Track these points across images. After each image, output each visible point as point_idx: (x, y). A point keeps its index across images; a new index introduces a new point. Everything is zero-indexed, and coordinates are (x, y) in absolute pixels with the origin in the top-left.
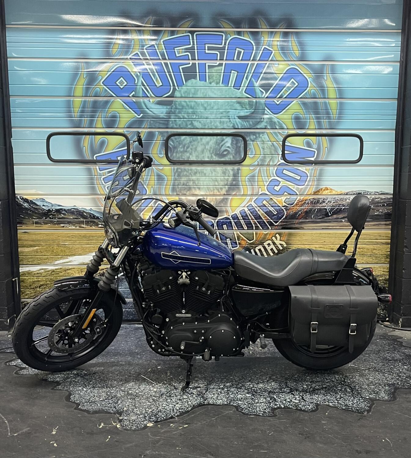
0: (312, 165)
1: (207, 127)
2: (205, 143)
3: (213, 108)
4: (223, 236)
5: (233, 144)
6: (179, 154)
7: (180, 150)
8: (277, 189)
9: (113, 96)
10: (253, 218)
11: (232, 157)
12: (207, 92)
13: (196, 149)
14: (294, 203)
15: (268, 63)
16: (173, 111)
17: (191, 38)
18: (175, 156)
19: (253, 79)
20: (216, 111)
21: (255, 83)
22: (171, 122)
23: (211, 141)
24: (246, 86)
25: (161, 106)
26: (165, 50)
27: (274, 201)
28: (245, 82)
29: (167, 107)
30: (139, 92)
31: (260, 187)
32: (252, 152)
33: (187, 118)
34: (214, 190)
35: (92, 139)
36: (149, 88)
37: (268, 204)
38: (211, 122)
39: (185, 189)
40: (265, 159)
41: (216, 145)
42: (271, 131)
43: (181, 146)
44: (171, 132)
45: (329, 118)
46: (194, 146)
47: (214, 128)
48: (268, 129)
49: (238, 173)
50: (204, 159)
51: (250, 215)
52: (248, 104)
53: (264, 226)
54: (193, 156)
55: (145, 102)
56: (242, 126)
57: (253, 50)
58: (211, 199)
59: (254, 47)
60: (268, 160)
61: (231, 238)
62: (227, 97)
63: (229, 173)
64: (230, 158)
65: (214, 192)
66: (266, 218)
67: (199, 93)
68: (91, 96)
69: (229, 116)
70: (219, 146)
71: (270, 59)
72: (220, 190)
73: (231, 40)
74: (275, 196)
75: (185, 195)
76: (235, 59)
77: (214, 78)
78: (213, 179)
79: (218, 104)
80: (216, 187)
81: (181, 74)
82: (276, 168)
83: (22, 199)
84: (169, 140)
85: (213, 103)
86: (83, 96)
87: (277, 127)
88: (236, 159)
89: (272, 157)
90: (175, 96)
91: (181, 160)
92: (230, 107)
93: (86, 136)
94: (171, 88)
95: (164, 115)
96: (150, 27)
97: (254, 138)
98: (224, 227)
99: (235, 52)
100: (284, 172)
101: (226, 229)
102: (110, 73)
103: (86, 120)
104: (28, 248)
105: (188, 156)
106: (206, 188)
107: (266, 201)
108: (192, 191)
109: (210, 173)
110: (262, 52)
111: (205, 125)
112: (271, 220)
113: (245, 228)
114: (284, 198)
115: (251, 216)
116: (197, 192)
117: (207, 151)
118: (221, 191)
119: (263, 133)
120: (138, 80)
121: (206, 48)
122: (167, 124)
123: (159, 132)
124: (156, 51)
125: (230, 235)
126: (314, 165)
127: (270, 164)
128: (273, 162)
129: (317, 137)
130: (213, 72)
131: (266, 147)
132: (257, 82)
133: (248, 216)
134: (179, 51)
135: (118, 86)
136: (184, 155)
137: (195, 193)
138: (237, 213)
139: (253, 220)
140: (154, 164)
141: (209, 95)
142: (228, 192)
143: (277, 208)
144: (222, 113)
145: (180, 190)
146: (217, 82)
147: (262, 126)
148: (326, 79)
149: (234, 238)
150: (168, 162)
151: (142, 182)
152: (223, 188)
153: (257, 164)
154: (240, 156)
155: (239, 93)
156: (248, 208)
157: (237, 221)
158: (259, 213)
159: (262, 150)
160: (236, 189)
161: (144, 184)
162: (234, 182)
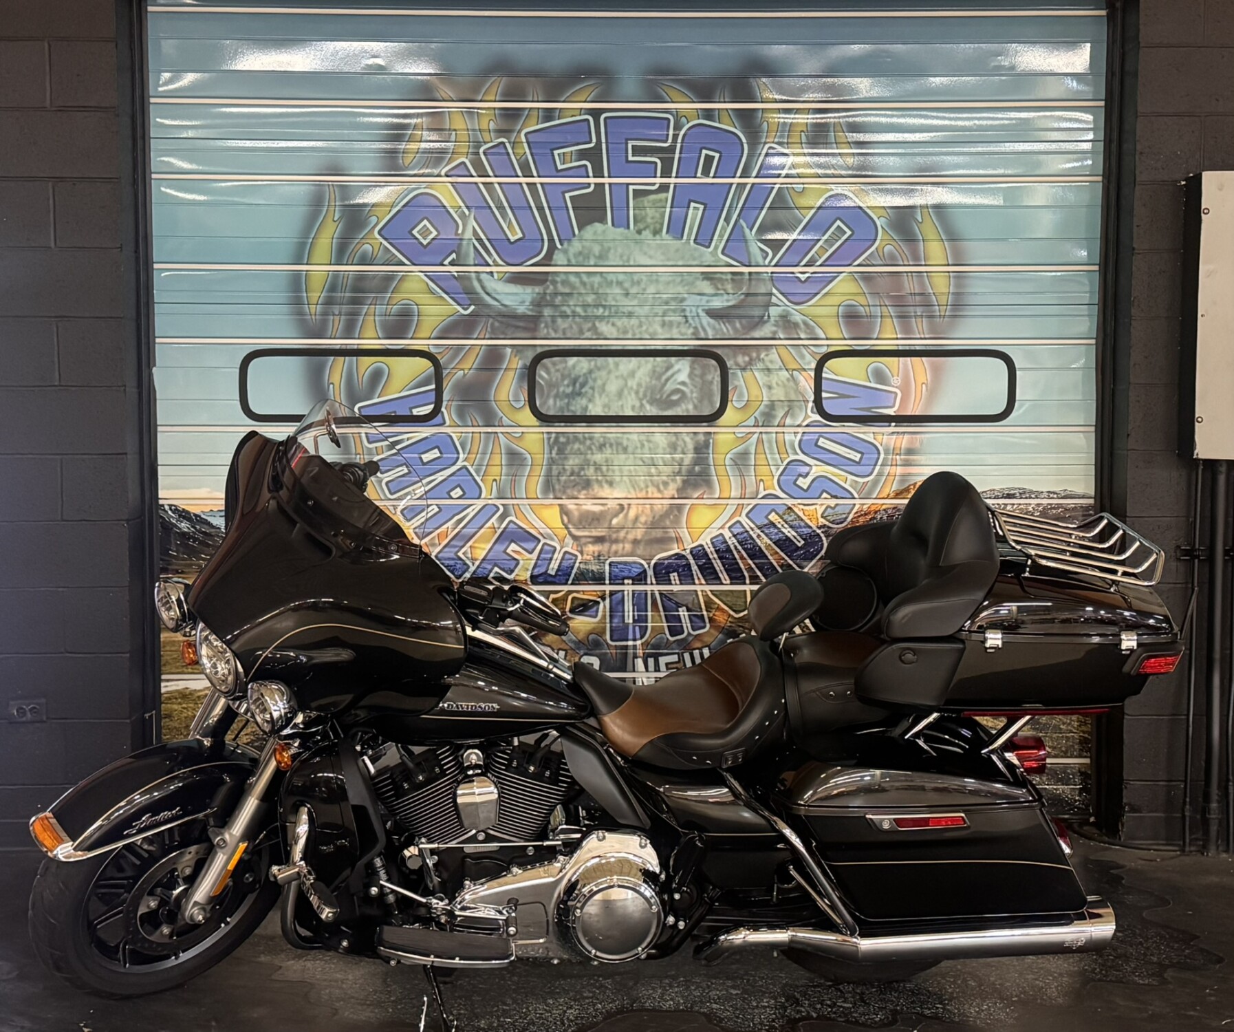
0: (890, 426)
1: (630, 336)
2: (625, 374)
3: (644, 289)
4: (670, 600)
5: (696, 375)
7: (564, 392)
8: (805, 483)
9: (403, 264)
10: (745, 555)
11: (691, 407)
12: (630, 254)
13: (603, 388)
14: (846, 518)
15: (779, 182)
16: (548, 299)
17: (592, 127)
19: (741, 221)
20: (654, 298)
21: (747, 231)
22: (543, 325)
23: (642, 369)
24: (726, 237)
25: (519, 286)
26: (530, 156)
27: (796, 514)
28: (724, 229)
29: (533, 289)
30: (467, 255)
31: (762, 480)
32: (741, 395)
33: (583, 314)
34: (647, 487)
35: (350, 364)
36: (492, 245)
37: (780, 520)
38: (640, 325)
40: (773, 412)
41: (651, 378)
42: (787, 345)
43: (566, 382)
44: (542, 347)
45: (930, 312)
46: (599, 382)
47: (648, 337)
48: (780, 339)
49: (707, 445)
50: (623, 412)
51: (736, 547)
52: (730, 281)
54: (595, 405)
55: (481, 277)
56: (717, 334)
57: (742, 153)
58: (640, 509)
59: (746, 146)
60: (780, 413)
61: (690, 606)
62: (680, 263)
63: (685, 446)
64: (687, 410)
65: (647, 492)
67: (611, 255)
69: (684, 310)
70: (660, 382)
71: (784, 174)
72: (662, 487)
73: (688, 130)
74: (799, 501)
75: (574, 499)
76: (699, 174)
77: (649, 220)
78: (646, 460)
79: (657, 280)
80: (651, 481)
81: (568, 211)
82: (800, 434)
83: (176, 510)
84: (538, 367)
85: (644, 278)
87: (802, 336)
89: (790, 408)
90: (553, 263)
92: (686, 288)
93: (337, 358)
94: (543, 245)
95: (527, 309)
96: (495, 101)
97: (744, 362)
98: (672, 578)
99: (699, 158)
100: (819, 443)
101: (678, 582)
102: (396, 209)
103: (337, 322)
105: (584, 406)
106: (628, 481)
107: (777, 514)
108: (593, 490)
109: (639, 445)
111: (625, 332)
112: (791, 562)
113: (724, 582)
114: (821, 507)
115: (739, 552)
116: (605, 492)
117: (629, 393)
118: (666, 488)
119: (767, 348)
120: (464, 225)
121: (630, 150)
122: (535, 329)
123: (513, 347)
124: (510, 157)
125: (686, 597)
126: (895, 426)
127: (786, 424)
128: (793, 416)
129: (901, 359)
130: (647, 205)
131: (774, 382)
132: (751, 230)
133: (731, 551)
134: (565, 157)
135: (417, 239)
136: (574, 402)
137: (599, 495)
138: (704, 543)
139: (745, 559)
140: (499, 426)
141: (635, 261)
142: (682, 493)
143: (806, 531)
144: (667, 303)
145: (563, 487)
146: (655, 228)
147: (766, 333)
148: (920, 220)
149: (697, 606)
150: (535, 419)
151: (469, 467)
152: (670, 481)
153: (752, 424)
154: (712, 403)
155: (708, 255)
156: (731, 532)
157: (705, 564)
158: (759, 543)
159: (765, 391)
160: (701, 485)
161: (474, 474)
162: (697, 468)
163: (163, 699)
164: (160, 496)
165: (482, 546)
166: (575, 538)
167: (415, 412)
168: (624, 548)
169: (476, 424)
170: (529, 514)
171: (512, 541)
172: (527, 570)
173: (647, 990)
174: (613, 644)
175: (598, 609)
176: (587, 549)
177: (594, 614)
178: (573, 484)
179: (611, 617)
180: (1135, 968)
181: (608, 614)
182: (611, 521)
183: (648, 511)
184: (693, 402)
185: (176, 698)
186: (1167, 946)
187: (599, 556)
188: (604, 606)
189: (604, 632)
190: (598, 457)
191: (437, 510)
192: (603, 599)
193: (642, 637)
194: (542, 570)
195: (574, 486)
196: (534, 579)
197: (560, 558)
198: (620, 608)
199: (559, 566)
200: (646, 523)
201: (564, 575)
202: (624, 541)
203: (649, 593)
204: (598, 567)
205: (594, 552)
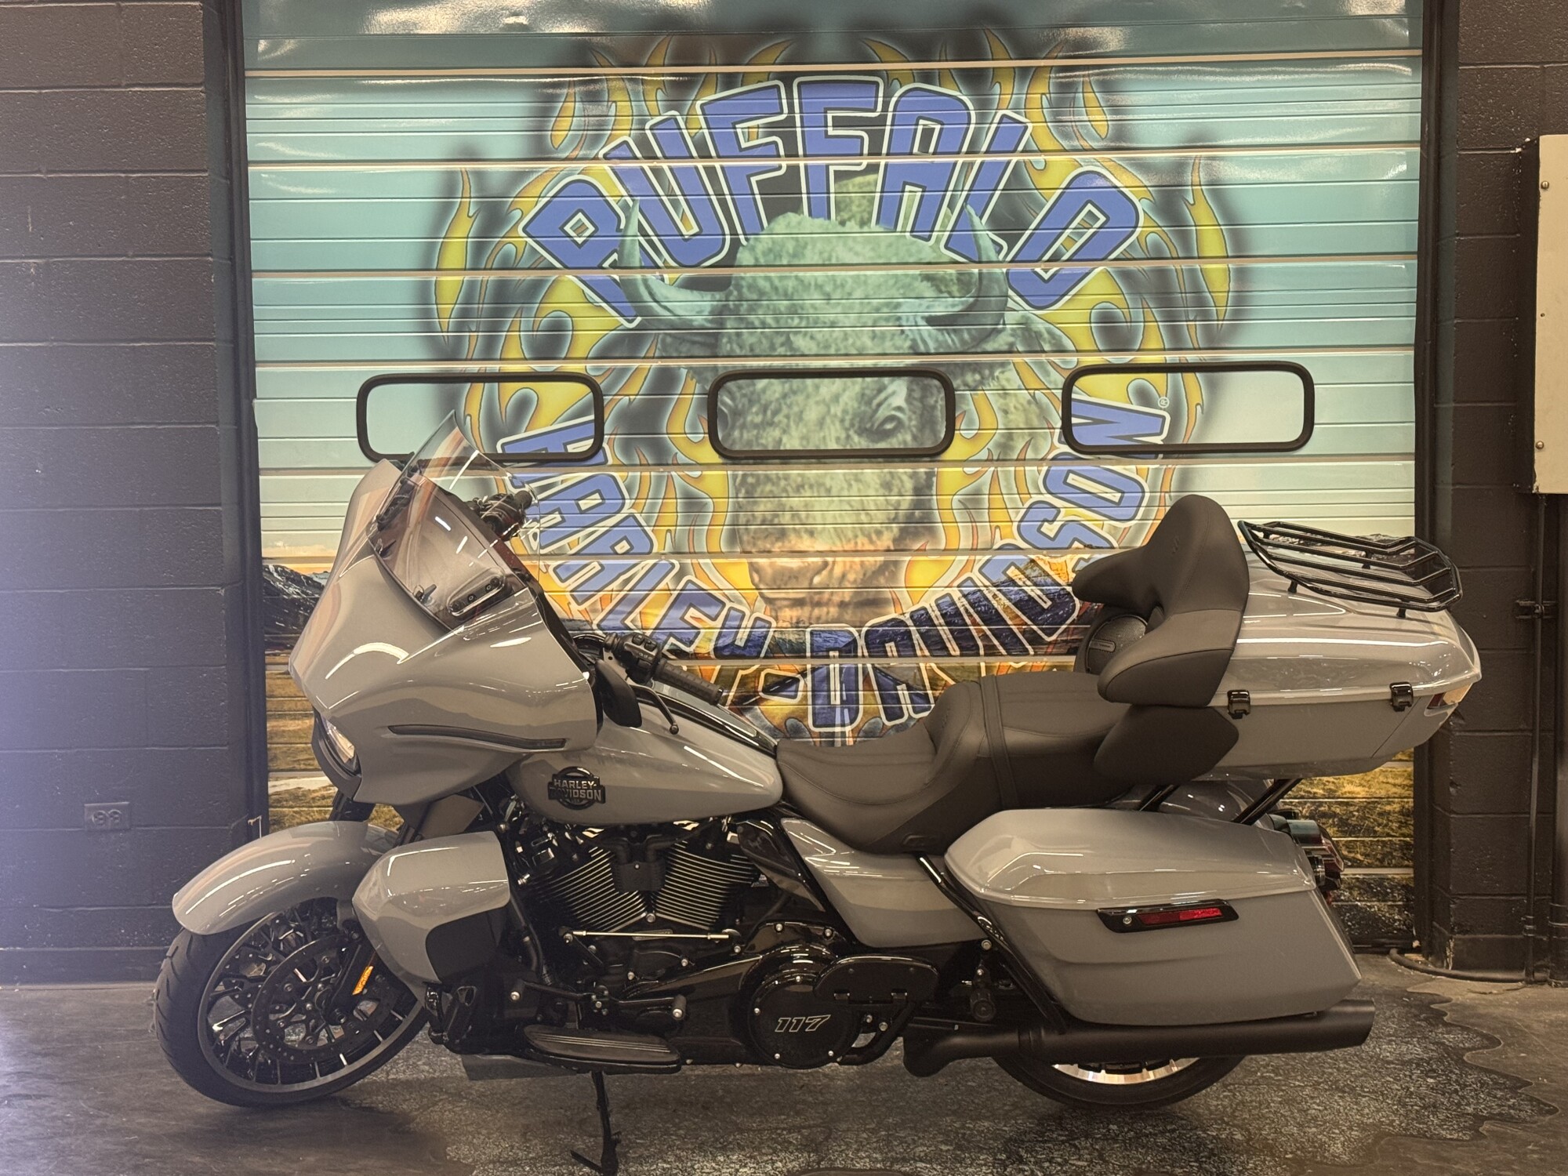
0: (1156, 458)
1: (832, 351)
2: (828, 398)
3: (850, 294)
4: (886, 675)
5: (914, 398)
6: (748, 432)
7: (752, 421)
8: (1051, 530)
9: (554, 268)
10: (978, 620)
11: (909, 438)
12: (832, 250)
13: (800, 417)
15: (1014, 159)
16: (732, 307)
17: (783, 95)
18: (739, 439)
19: (969, 207)
20: (862, 303)
21: (976, 219)
22: (725, 340)
23: (847, 393)
24: (950, 227)
25: (695, 292)
26: (706, 132)
27: (1041, 568)
28: (947, 217)
29: (713, 295)
30: (631, 255)
31: (997, 527)
32: (971, 422)
33: (773, 324)
34: (856, 536)
35: (491, 393)
36: (661, 241)
37: (1022, 576)
38: (846, 336)
39: (767, 535)
40: (1011, 443)
41: (860, 403)
42: (1027, 359)
43: (754, 409)
44: (725, 367)
45: (1205, 316)
46: (796, 409)
47: (855, 352)
48: (1019, 352)
49: (929, 486)
50: (825, 444)
51: (967, 610)
52: (955, 281)
53: (1013, 646)
54: (791, 437)
55: (650, 283)
56: (940, 346)
57: (969, 123)
58: (848, 565)
59: (973, 113)
61: (911, 682)
63: (903, 486)
64: (905, 442)
65: (856, 543)
66: (1017, 621)
67: (808, 252)
68: (491, 269)
69: (899, 318)
70: (870, 408)
71: (1020, 148)
72: (874, 537)
73: (901, 96)
74: (1045, 552)
75: (768, 553)
76: (915, 150)
77: (854, 208)
78: (853, 503)
79: (865, 283)
80: (861, 529)
81: (755, 200)
82: (1045, 468)
83: (283, 572)
84: (721, 392)
85: (850, 281)
86: (465, 269)
87: (1047, 347)
88: (922, 444)
89: (1032, 437)
90: (737, 263)
91: (756, 448)
92: (902, 291)
93: (474, 384)
94: (724, 241)
95: (705, 320)
96: (664, 65)
97: (975, 381)
98: (888, 649)
99: (916, 130)
100: (1069, 481)
101: (895, 654)
102: (546, 200)
103: (474, 339)
104: (297, 722)
105: (777, 439)
106: (832, 531)
107: (1018, 568)
108: (790, 542)
109: (845, 485)
110: (997, 129)
111: (827, 347)
112: (1035, 627)
113: (952, 653)
114: (1072, 559)
115: (970, 616)
116: (806, 544)
117: (833, 422)
118: (880, 539)
119: (1003, 365)
120: (628, 218)
121: (830, 122)
122: (715, 346)
123: (689, 368)
124: (682, 134)
125: (906, 672)
126: (1163, 458)
127: (1027, 457)
128: (1036, 450)
129: (1170, 375)
130: (851, 189)
131: (1012, 405)
132: (981, 218)
133: (961, 615)
134: (750, 132)
135: (570, 237)
136: (765, 435)
137: (797, 549)
138: (927, 606)
139: (979, 625)
140: (673, 464)
141: (837, 258)
142: (899, 546)
143: (1053, 588)
144: (877, 310)
145: (753, 538)
146: (862, 218)
147: (1001, 345)
148: (1192, 202)
149: (919, 683)
150: (717, 455)
151: (638, 516)
152: (884, 529)
153: (986, 458)
154: (935, 432)
155: (929, 251)
156: (961, 591)
157: (928, 631)
158: (996, 605)
159: (1000, 415)
160: (924, 534)
161: (643, 523)
162: (917, 512)
163: (271, 801)
164: (263, 555)
165: (655, 611)
166: (769, 601)
167: (571, 448)
168: (828, 613)
169: (644, 462)
170: (711, 571)
171: (691, 605)
172: (710, 640)
173: (840, 1146)
174: (817, 730)
175: (798, 687)
176: (783, 614)
177: (793, 694)
178: (766, 534)
179: (814, 697)
180: (1442, 1121)
181: (810, 694)
182: (812, 580)
183: (858, 567)
184: (912, 431)
185: (287, 801)
186: (1489, 1094)
187: (798, 623)
188: (805, 684)
189: (806, 716)
190: (795, 502)
191: (599, 568)
192: (804, 674)
193: (852, 722)
194: (728, 641)
195: (766, 537)
196: (720, 653)
197: (750, 625)
198: (825, 685)
199: (749, 636)
200: (855, 581)
201: (755, 646)
202: (828, 603)
203: (860, 666)
204: (797, 636)
205: (791, 618)
